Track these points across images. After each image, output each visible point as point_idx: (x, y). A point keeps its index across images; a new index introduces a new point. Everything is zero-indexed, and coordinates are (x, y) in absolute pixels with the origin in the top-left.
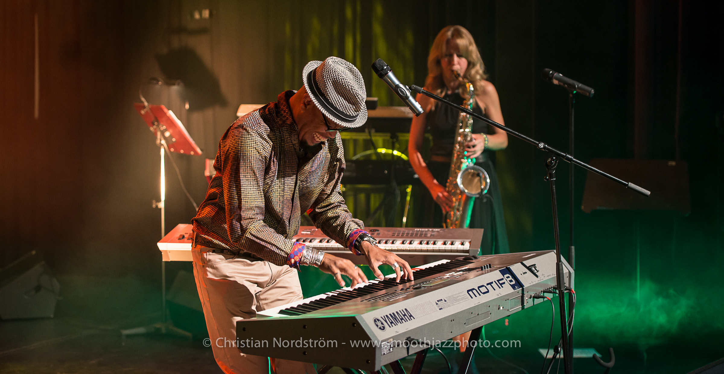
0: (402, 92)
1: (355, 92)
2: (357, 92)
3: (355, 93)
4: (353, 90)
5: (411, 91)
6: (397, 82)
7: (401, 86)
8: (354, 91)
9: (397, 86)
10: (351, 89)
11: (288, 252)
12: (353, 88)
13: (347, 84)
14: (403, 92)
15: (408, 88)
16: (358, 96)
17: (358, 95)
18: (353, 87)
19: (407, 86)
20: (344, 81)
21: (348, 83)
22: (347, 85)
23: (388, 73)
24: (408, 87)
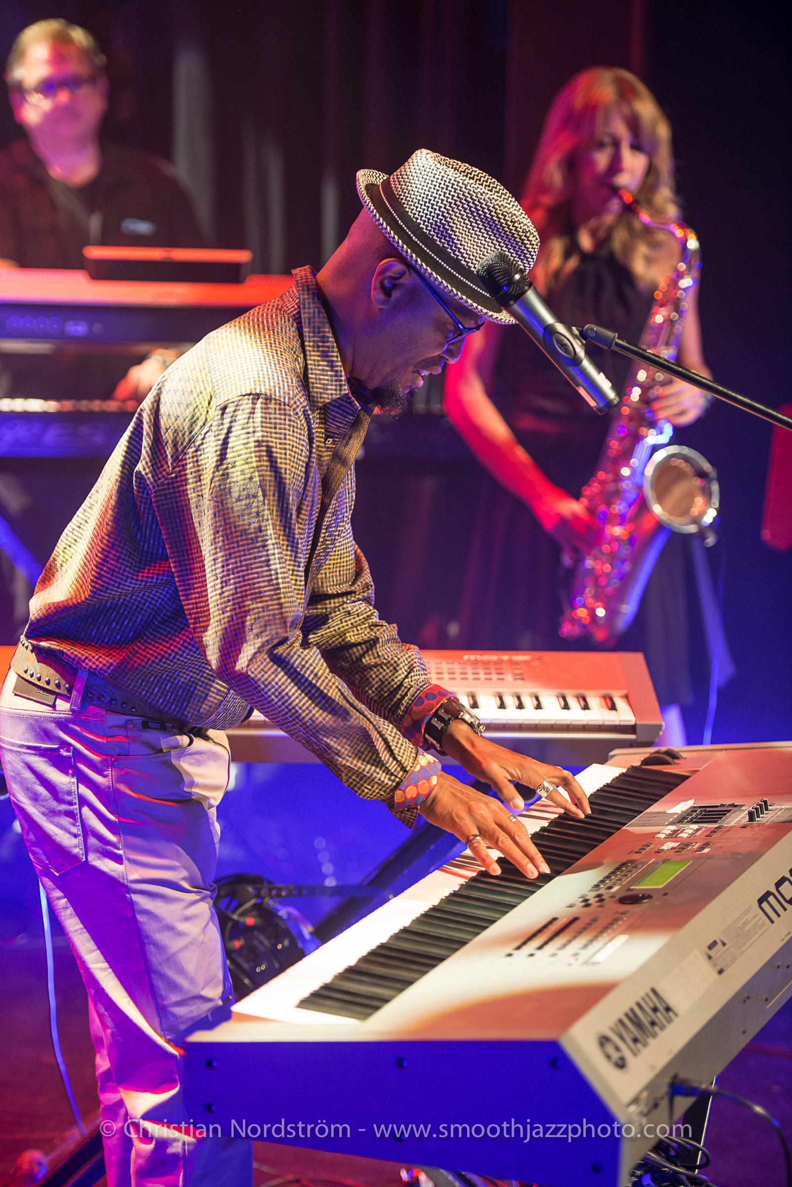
0: (563, 346)
1: (521, 228)
2: (525, 227)
3: (521, 230)
4: (516, 225)
5: (584, 342)
6: (548, 318)
7: (560, 328)
8: (519, 226)
9: (549, 331)
10: (511, 222)
11: (407, 766)
12: (516, 220)
13: (501, 210)
14: (566, 345)
15: (577, 332)
16: (528, 237)
17: (528, 234)
18: (514, 217)
19: (574, 328)
20: (492, 205)
21: (502, 208)
22: (502, 215)
23: (525, 292)
24: (578, 330)
